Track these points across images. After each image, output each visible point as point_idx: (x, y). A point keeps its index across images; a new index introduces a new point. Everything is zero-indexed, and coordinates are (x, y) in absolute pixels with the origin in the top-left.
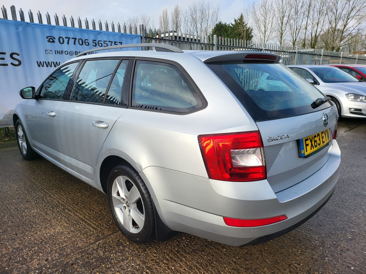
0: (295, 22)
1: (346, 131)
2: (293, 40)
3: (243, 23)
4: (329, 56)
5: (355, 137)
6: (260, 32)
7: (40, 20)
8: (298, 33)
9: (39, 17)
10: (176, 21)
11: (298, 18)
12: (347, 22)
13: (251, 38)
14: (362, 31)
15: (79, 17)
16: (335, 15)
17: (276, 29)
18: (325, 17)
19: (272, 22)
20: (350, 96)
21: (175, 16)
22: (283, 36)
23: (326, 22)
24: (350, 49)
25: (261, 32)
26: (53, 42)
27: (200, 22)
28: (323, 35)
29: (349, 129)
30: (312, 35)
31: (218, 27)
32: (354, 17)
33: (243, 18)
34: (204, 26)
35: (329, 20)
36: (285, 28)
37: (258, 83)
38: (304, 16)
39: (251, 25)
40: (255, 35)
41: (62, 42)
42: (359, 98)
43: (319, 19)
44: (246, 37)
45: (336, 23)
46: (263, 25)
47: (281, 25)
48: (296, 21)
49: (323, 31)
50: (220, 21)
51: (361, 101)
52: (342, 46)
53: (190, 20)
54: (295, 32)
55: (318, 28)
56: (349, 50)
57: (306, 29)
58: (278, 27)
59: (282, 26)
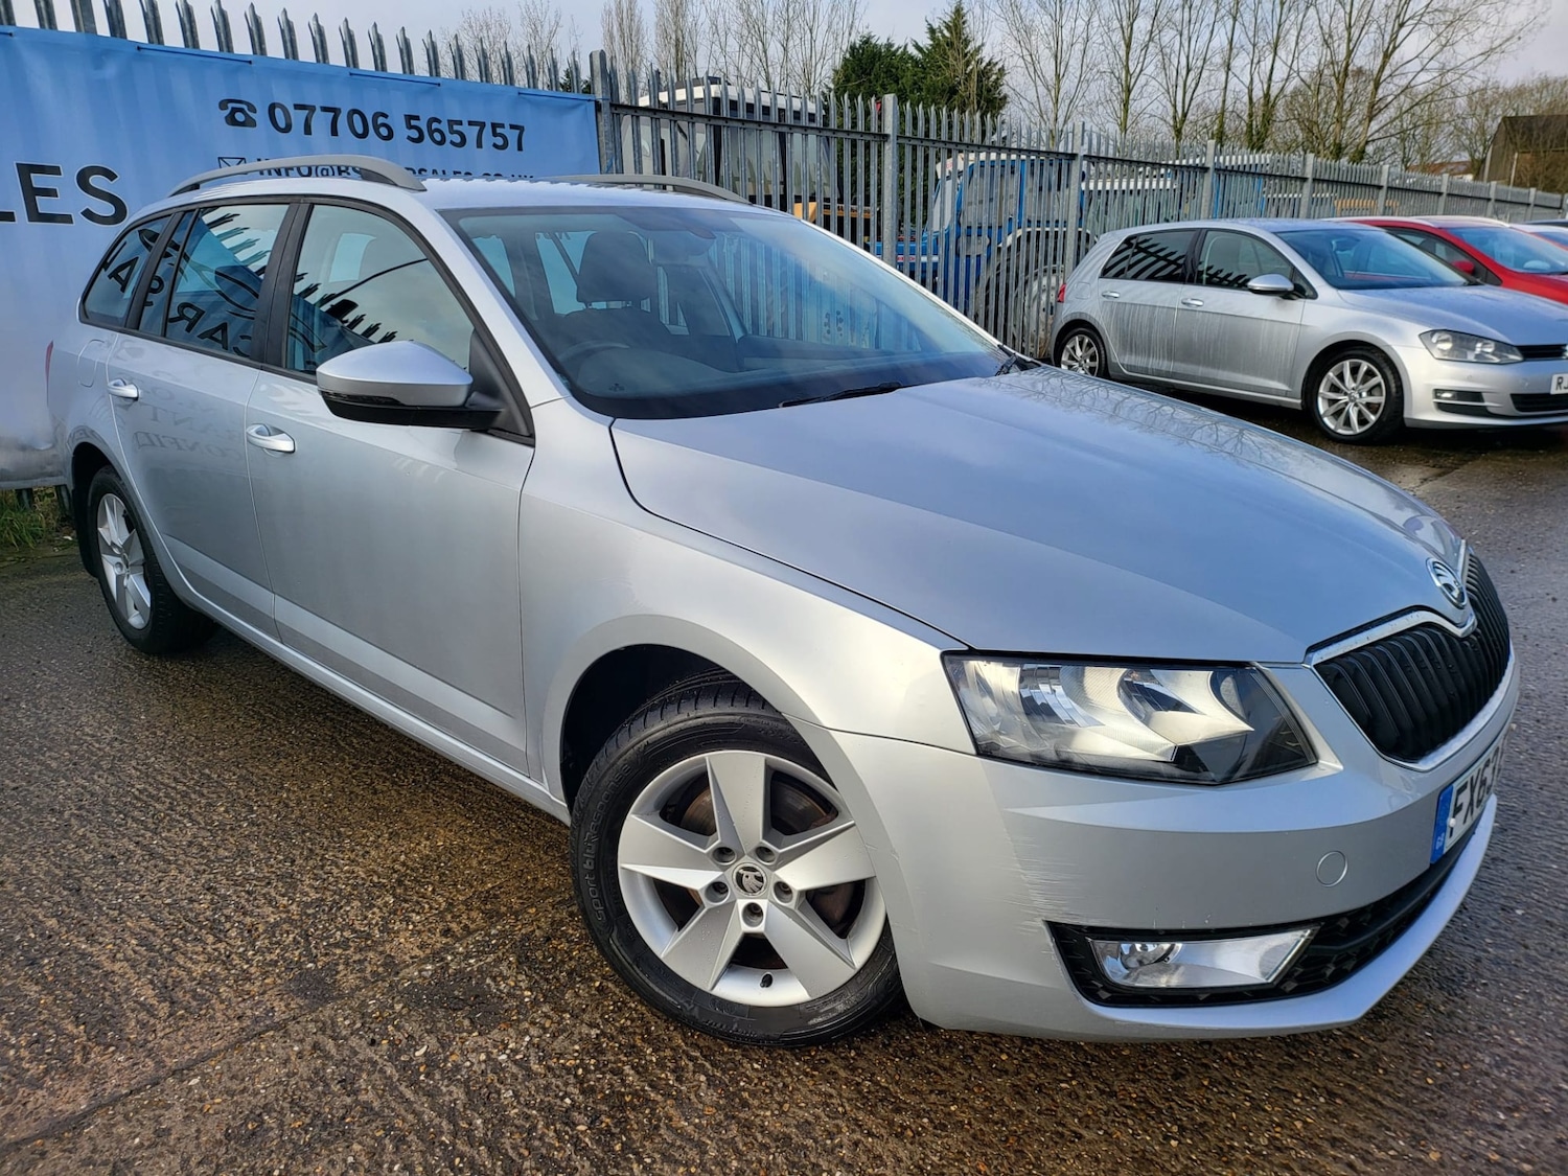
0: (1181, 35)
1: (1425, 480)
2: (1175, 118)
3: (965, 40)
4: (1324, 181)
5: (1464, 498)
6: (1035, 82)
7: (188, 34)
8: (1193, 86)
9: (185, 19)
10: (676, 31)
11: (1193, 21)
12: (1393, 39)
13: (1000, 108)
14: (1457, 76)
15: (346, 20)
16: (1348, 9)
17: (1104, 67)
18: (1304, 16)
19: (1087, 37)
20: (1438, 342)
21: (672, 10)
22: (1131, 97)
23: (1310, 38)
24: (1404, 153)
25: (1039, 82)
26: (249, 123)
27: (780, 37)
28: (1296, 93)
29: (1436, 471)
30: (1254, 93)
31: (860, 60)
32: (1423, 19)
33: (964, 19)
34: (797, 54)
35: (1321, 28)
36: (1140, 66)
37: (1066, 294)
38: (1218, 10)
39: (997, 49)
40: (1017, 94)
41: (282, 124)
42: (1474, 350)
43: (1279, 26)
44: (979, 103)
45: (1349, 40)
46: (1047, 51)
47: (1122, 53)
48: (1185, 32)
49: (1298, 75)
50: (865, 33)
51: (1481, 360)
52: (1373, 141)
53: (735, 27)
54: (1181, 83)
55: (1278, 63)
56: (1404, 157)
57: (1229, 69)
58: (1111, 61)
59: (1128, 54)
